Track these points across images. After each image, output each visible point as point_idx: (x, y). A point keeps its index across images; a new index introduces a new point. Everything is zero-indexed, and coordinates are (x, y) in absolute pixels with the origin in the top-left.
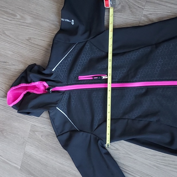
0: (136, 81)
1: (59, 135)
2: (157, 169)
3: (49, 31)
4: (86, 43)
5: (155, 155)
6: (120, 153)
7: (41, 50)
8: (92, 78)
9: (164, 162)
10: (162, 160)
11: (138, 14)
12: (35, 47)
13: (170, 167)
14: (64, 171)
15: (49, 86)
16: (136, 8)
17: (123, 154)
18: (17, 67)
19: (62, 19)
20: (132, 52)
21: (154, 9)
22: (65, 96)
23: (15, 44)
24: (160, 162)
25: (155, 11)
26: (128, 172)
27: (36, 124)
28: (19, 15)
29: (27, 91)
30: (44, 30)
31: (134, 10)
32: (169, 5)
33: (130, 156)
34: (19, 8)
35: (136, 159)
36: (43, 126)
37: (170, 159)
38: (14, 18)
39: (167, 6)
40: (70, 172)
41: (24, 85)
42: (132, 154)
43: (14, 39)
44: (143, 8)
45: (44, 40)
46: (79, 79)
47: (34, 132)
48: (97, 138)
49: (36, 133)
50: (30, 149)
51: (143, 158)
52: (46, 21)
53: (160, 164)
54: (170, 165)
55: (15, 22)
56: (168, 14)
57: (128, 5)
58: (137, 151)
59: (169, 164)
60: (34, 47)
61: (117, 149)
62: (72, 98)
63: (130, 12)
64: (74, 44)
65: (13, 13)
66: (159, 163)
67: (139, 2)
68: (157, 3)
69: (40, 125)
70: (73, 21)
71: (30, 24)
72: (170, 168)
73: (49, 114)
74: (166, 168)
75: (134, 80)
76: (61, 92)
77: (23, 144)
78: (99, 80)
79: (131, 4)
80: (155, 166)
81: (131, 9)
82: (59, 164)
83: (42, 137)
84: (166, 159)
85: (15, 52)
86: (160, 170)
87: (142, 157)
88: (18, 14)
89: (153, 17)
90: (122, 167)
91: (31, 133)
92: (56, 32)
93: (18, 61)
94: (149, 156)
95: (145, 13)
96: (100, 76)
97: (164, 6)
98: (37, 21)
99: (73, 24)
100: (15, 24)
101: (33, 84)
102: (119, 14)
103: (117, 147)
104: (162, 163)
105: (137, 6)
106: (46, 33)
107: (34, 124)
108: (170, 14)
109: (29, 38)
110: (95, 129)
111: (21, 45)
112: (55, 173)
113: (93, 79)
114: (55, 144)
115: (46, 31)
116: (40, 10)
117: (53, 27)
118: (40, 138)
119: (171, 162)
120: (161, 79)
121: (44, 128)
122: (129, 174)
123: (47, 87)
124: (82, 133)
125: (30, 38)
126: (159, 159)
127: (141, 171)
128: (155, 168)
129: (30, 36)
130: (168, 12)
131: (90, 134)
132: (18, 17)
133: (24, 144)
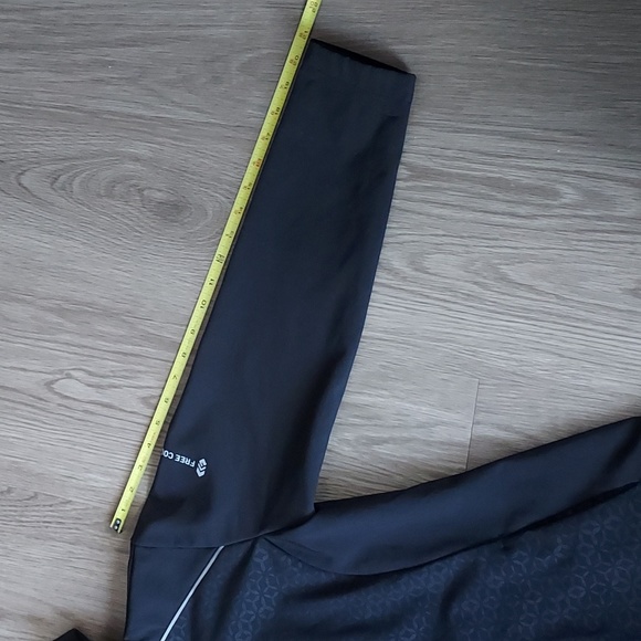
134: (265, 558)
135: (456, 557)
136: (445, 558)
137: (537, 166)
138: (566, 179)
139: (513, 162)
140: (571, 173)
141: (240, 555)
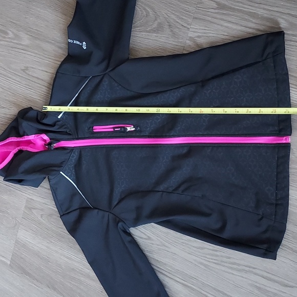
0: (174, 136)
1: (64, 215)
2: (206, 269)
3: (53, 58)
4: (103, 77)
5: (202, 248)
6: (153, 244)
7: (42, 87)
8: (112, 130)
9: (214, 258)
10: (212, 255)
11: (181, 37)
12: (34, 82)
13: (224, 266)
14: (73, 269)
15: (50, 139)
16: (178, 27)
17: (158, 245)
18: (7, 111)
19: (70, 41)
20: (169, 92)
21: (205, 29)
22: (74, 155)
23: (5, 76)
24: (209, 258)
25: (204, 33)
26: (163, 272)
27: (34, 198)
28: (13, 32)
29: (19, 148)
30: (46, 56)
31: (176, 30)
32: (226, 24)
33: (167, 249)
34: (12, 22)
35: (175, 254)
36: (43, 201)
37: (224, 254)
38: (5, 37)
39: (222, 26)
40: (81, 271)
41: (14, 139)
42: (169, 246)
43: (4, 69)
44: (188, 27)
45: (46, 72)
46: (95, 131)
47: (30, 209)
48: (118, 219)
49: (34, 211)
50: (25, 235)
51: (186, 252)
52: (51, 43)
53: (209, 262)
54: (223, 263)
55: (6, 43)
56: (224, 37)
57: (168, 22)
58: (177, 241)
59: (222, 261)
60: (32, 81)
61: (149, 238)
62: (83, 159)
63: (171, 33)
64: (86, 77)
65: (4, 29)
66: (207, 259)
67: (183, 19)
68: (209, 21)
69: (39, 199)
70: (84, 43)
71: (27, 46)
72: (223, 268)
73: (49, 182)
74: (218, 267)
75: (172, 134)
76: (68, 149)
77: (14, 227)
78: (122, 133)
79: (172, 21)
80: (201, 263)
81: (172, 29)
82: (66, 259)
83: (42, 217)
84: (218, 253)
85: (5, 88)
86: (209, 270)
87: (183, 251)
88: (10, 31)
89: (203, 41)
90: (156, 266)
91: (26, 211)
92: (62, 60)
93: (9, 101)
94: (194, 249)
95: (191, 34)
96: (124, 127)
97: (218, 25)
98: (38, 42)
99: (85, 48)
100: (6, 46)
101: (27, 138)
102: (155, 35)
103: (148, 235)
104: (211, 260)
105: (180, 24)
106: (50, 60)
107: (30, 197)
108: (227, 37)
109: (24, 67)
110: (115, 206)
111: (14, 78)
112: (60, 271)
113: (115, 131)
114: (60, 228)
115: (50, 57)
116: (42, 25)
117: (60, 51)
118: (40, 218)
119: (225, 259)
120: (210, 133)
121: (46, 204)
122: (165, 275)
123: (47, 142)
124: (96, 211)
125: (27, 68)
126: (209, 254)
127: (183, 272)
128: (202, 267)
129: (27, 65)
130: (223, 35)
131: (108, 213)
132: (11, 35)
133: (16, 227)
134: (107, 83)
135: (182, 88)
136: (177, 88)
137: (271, 9)
138: (283, 17)
139: (262, 6)
140: (286, 14)
141: (98, 81)
